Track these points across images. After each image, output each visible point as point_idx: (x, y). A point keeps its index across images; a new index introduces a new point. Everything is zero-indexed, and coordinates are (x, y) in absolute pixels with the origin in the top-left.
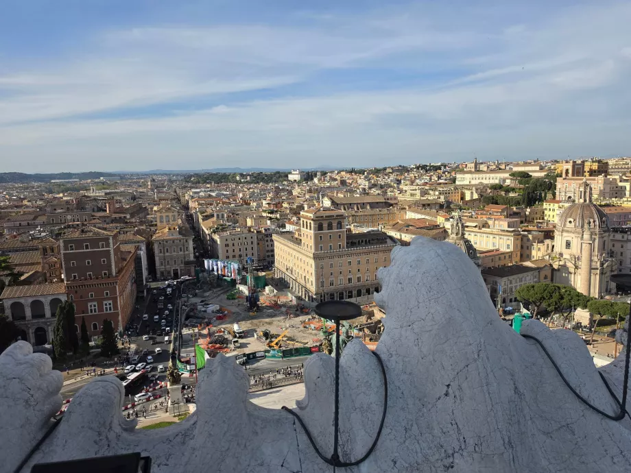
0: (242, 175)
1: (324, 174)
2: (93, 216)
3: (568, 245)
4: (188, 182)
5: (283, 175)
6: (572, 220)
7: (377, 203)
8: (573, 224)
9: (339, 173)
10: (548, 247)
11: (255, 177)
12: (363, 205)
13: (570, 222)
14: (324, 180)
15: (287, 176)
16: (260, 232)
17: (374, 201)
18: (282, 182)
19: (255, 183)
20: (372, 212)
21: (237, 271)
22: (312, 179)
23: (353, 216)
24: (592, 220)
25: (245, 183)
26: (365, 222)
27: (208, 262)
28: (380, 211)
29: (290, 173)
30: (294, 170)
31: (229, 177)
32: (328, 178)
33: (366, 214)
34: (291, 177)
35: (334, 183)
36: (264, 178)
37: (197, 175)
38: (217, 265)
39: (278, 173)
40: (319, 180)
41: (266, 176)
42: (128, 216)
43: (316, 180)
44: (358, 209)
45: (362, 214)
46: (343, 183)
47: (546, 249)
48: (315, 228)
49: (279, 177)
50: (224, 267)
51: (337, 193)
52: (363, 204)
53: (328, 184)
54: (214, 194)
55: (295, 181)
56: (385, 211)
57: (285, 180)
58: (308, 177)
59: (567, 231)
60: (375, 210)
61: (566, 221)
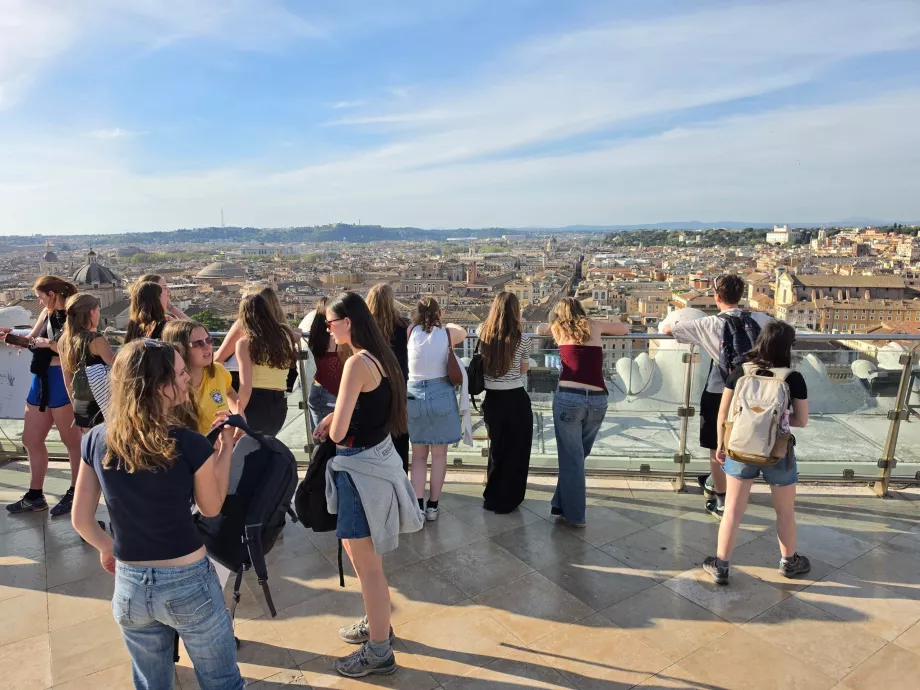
0: (689, 234)
1: (832, 232)
2: (450, 285)
4: (608, 243)
5: (757, 233)
7: (887, 289)
9: (862, 231)
11: (710, 237)
12: (856, 292)
14: (830, 245)
15: (765, 236)
16: (640, 323)
17: (880, 285)
18: (753, 245)
19: (707, 247)
20: (872, 306)
22: (808, 242)
23: (828, 309)
25: (691, 245)
26: (852, 322)
28: (887, 304)
29: (771, 231)
30: (779, 226)
31: (669, 236)
32: (837, 241)
33: (857, 307)
34: (771, 238)
35: (846, 250)
36: (723, 239)
37: (626, 234)
39: (751, 230)
40: (821, 243)
41: (729, 235)
42: (490, 289)
43: (814, 243)
44: (844, 298)
45: (849, 306)
46: (863, 250)
49: (751, 237)
51: (840, 267)
52: (857, 289)
53: (835, 252)
54: (622, 262)
55: (779, 244)
56: (899, 304)
57: (759, 243)
58: (803, 237)
60: (877, 301)
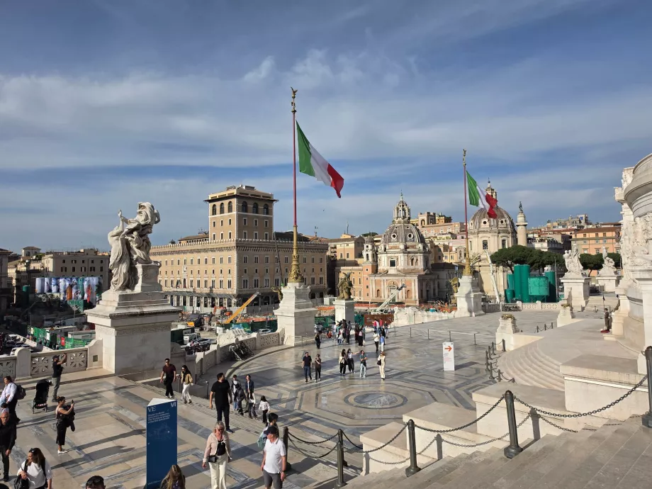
3: (485, 245)
6: (486, 220)
8: (488, 224)
10: (461, 254)
13: (485, 223)
21: (95, 289)
24: (504, 220)
27: (43, 281)
38: (57, 285)
47: (459, 256)
48: (238, 207)
50: (71, 286)
59: (484, 232)
61: (480, 223)
